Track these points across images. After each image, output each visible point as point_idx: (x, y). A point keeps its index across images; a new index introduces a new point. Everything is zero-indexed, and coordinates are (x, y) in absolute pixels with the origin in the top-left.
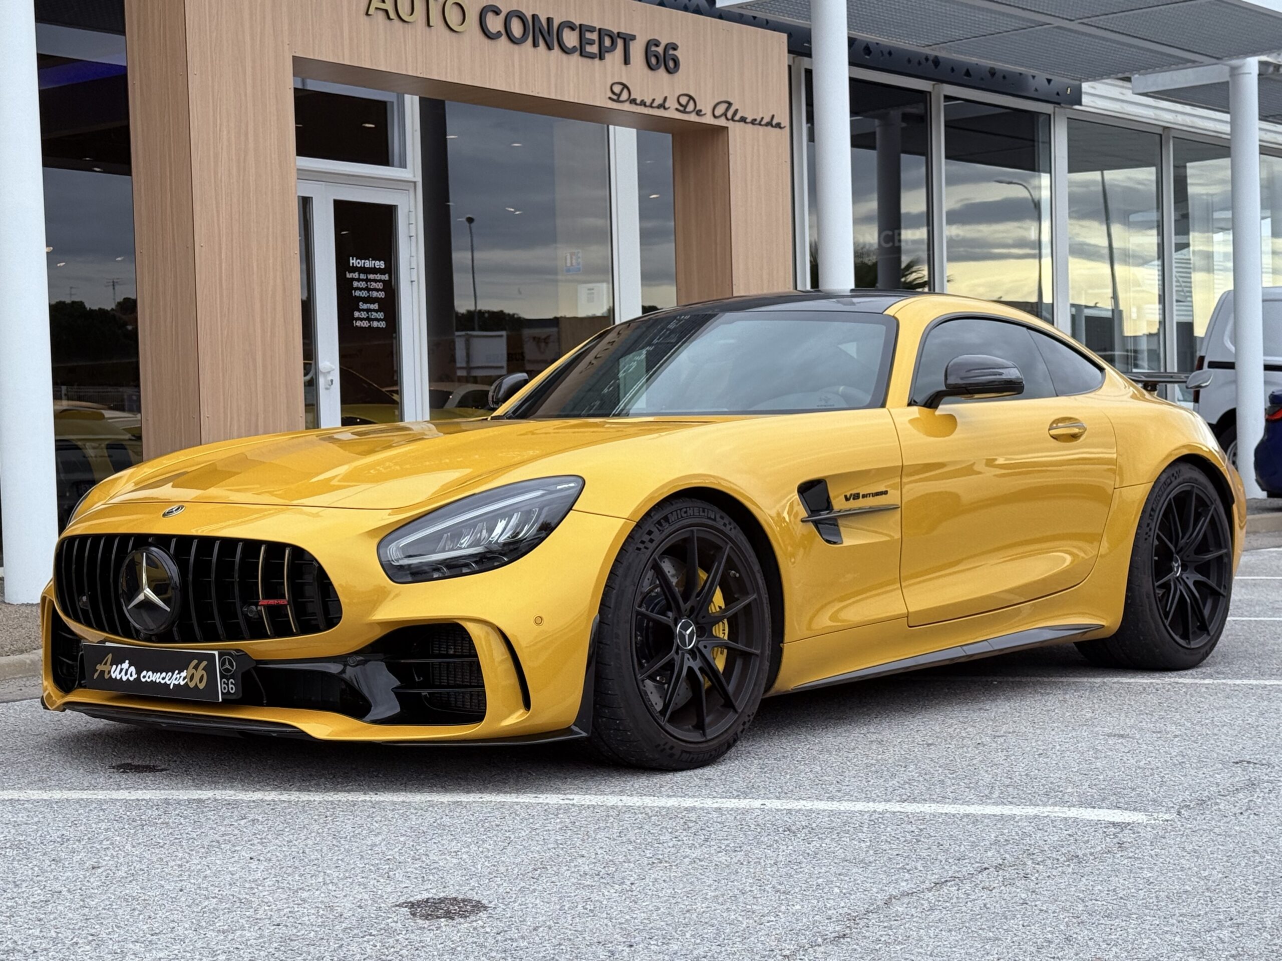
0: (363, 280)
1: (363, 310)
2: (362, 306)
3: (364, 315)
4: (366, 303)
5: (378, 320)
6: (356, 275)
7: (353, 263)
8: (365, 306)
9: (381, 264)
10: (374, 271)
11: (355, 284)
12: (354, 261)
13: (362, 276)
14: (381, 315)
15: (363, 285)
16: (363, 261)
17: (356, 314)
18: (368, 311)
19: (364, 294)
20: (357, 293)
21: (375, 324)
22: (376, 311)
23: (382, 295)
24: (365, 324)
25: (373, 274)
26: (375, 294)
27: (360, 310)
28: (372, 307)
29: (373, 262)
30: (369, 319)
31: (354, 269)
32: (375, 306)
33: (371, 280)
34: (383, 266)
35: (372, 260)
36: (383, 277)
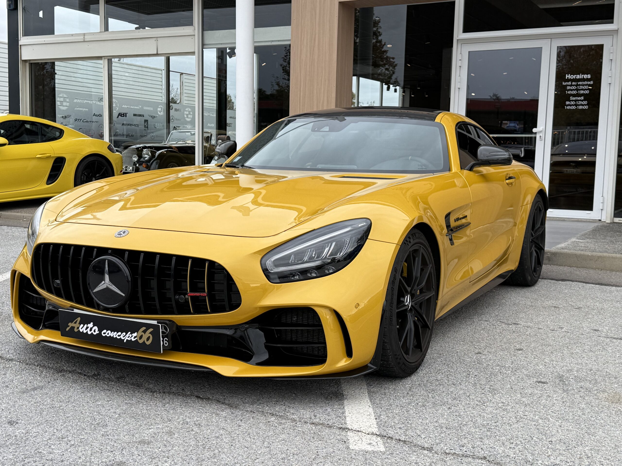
0: (574, 85)
1: (573, 101)
2: (572, 98)
3: (572, 103)
4: (575, 97)
5: (583, 105)
6: (570, 83)
7: (568, 77)
8: (574, 99)
9: (589, 76)
10: (583, 80)
11: (568, 88)
12: (569, 76)
13: (574, 83)
14: (585, 102)
15: (574, 88)
16: (575, 76)
17: (567, 103)
18: (576, 101)
19: (575, 92)
20: (569, 92)
21: (580, 107)
22: (582, 101)
23: (587, 92)
24: (574, 107)
25: (582, 82)
26: (582, 92)
27: (570, 101)
28: (579, 98)
29: (583, 76)
30: (576, 105)
31: (568, 80)
32: (582, 98)
33: (579, 85)
34: (590, 77)
35: (582, 74)
36: (589, 83)
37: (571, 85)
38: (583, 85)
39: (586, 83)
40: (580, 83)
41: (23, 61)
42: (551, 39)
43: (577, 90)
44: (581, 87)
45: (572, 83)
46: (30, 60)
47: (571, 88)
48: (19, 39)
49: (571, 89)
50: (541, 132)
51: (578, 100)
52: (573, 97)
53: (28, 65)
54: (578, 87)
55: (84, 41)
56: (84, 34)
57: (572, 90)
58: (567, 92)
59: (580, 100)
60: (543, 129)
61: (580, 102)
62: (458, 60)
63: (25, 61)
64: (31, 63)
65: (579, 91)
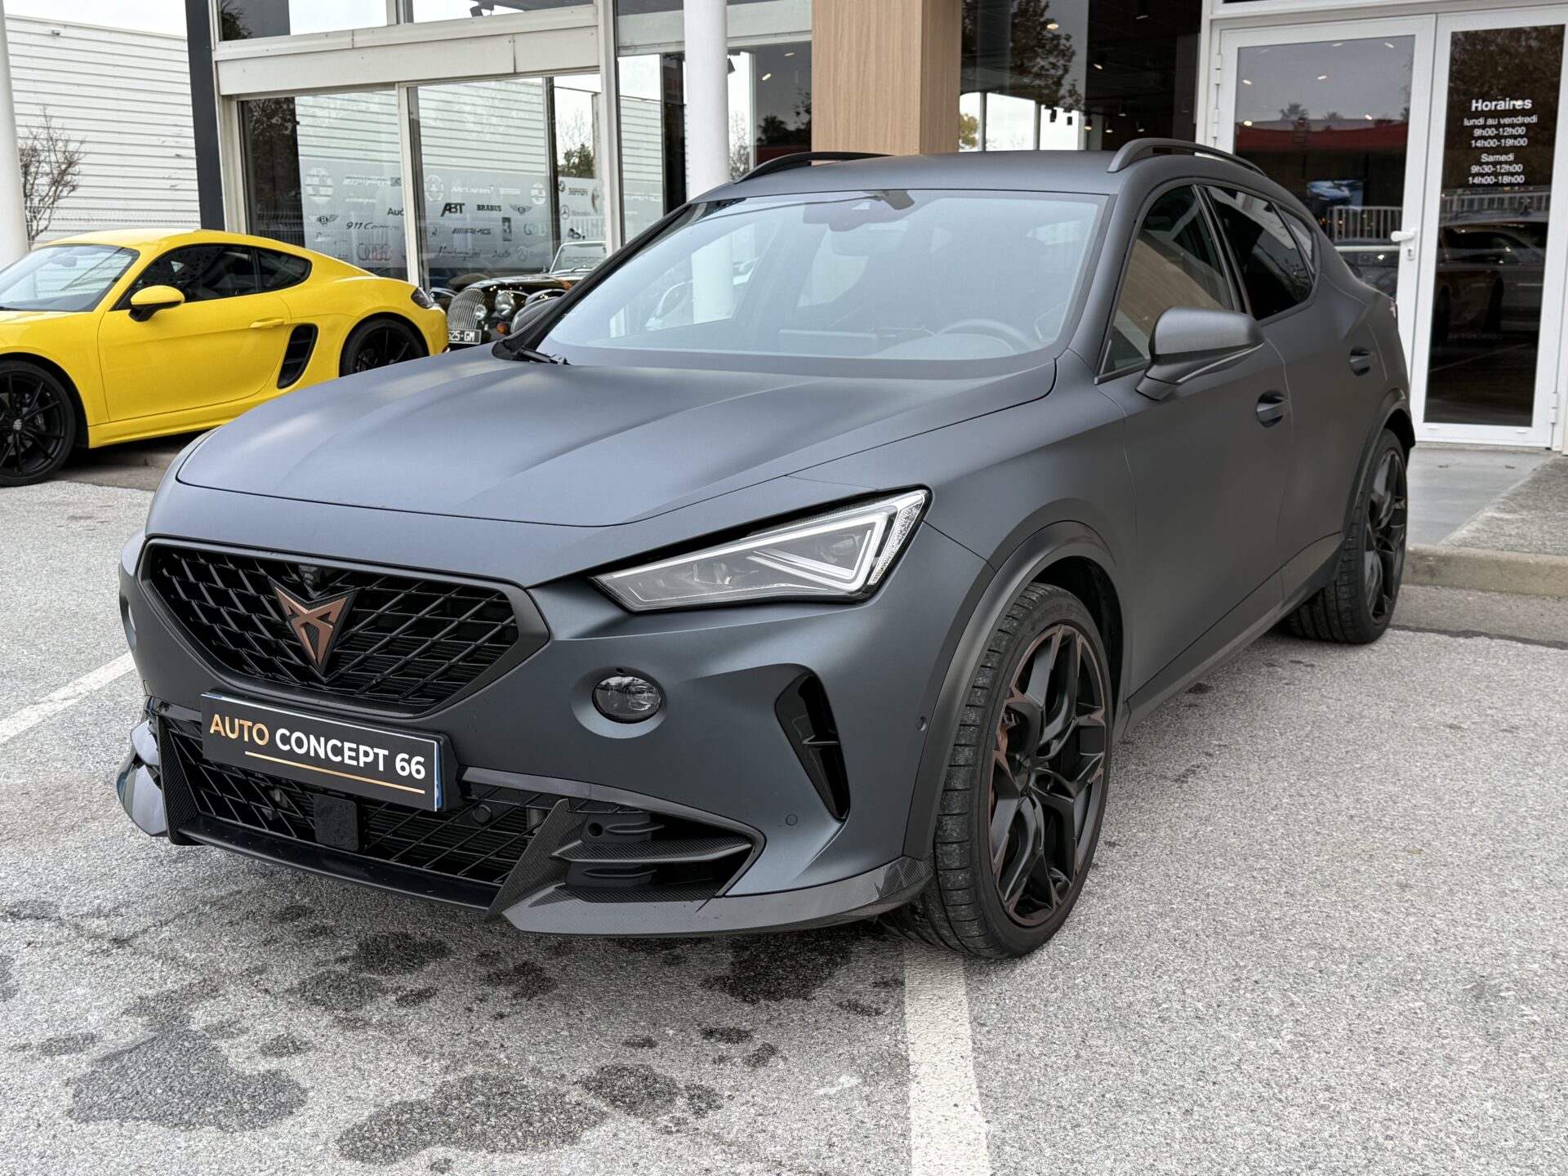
0: (1490, 127)
1: (1487, 163)
2: (1485, 158)
3: (1487, 169)
4: (1493, 154)
5: (1512, 174)
6: (1481, 121)
7: (1477, 107)
8: (1491, 159)
9: (1528, 104)
10: (1514, 113)
11: (1478, 132)
12: (1479, 105)
13: (1490, 122)
14: (1518, 168)
15: (1491, 132)
16: (1494, 103)
17: (1475, 169)
18: (1495, 164)
19: (1493, 143)
20: (1480, 144)
21: (1506, 179)
22: (1510, 163)
23: (1523, 142)
24: (1490, 180)
25: (1510, 117)
26: (1510, 142)
27: (1481, 164)
28: (1503, 158)
29: (1512, 102)
30: (1496, 174)
31: (1478, 114)
32: (1511, 157)
33: (1505, 126)
34: (1530, 106)
35: (1511, 99)
36: (1527, 120)
37: (1484, 127)
38: (1513, 126)
39: (1520, 120)
40: (1507, 121)
41: (223, 96)
42: (1437, 13)
43: (1498, 137)
44: (1509, 130)
45: (1485, 121)
46: (238, 95)
47: (1485, 133)
48: (213, 48)
49: (1483, 135)
50: (1411, 240)
51: (1501, 163)
52: (1489, 154)
53: (234, 105)
54: (1501, 130)
55: (353, 48)
56: (353, 32)
57: (1485, 138)
58: (1473, 142)
59: (1506, 163)
60: (1416, 233)
61: (1506, 168)
62: (1213, 67)
63: (229, 98)
64: (242, 102)
65: (1503, 141)
